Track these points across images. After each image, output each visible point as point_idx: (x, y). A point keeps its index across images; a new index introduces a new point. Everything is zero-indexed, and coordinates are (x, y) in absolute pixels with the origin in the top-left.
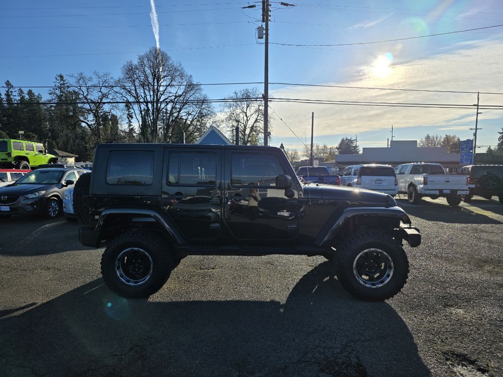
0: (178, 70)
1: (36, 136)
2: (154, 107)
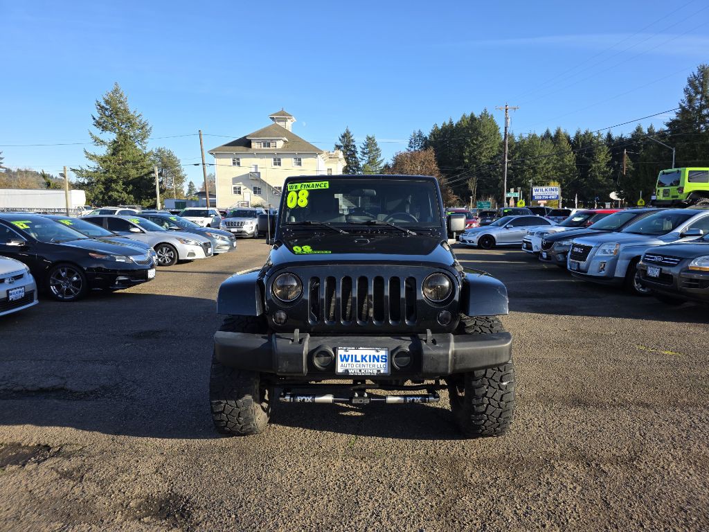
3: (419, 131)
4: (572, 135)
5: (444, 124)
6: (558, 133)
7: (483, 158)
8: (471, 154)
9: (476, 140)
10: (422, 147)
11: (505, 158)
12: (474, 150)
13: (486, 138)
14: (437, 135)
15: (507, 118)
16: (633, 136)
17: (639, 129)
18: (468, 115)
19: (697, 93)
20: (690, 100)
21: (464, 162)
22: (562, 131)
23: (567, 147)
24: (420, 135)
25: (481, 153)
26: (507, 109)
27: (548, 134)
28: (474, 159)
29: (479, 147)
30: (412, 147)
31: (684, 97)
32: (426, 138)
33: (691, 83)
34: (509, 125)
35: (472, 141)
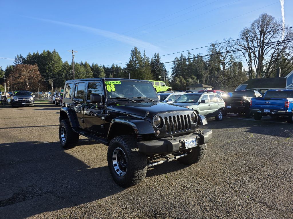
0: (279, 25)
1: (196, 78)
2: (260, 53)
3: (21, 55)
4: (91, 65)
5: (34, 53)
6: (86, 64)
7: (55, 71)
8: (49, 68)
9: (51, 62)
10: (22, 63)
11: (73, 72)
12: (50, 67)
13: (56, 62)
14: (31, 58)
15: (73, 56)
16: (111, 67)
17: (113, 65)
18: (46, 51)
19: (134, 56)
20: (133, 58)
21: (46, 72)
22: (87, 63)
23: (90, 69)
24: (21, 57)
25: (54, 69)
26: (73, 52)
27: (82, 64)
28: (50, 71)
29: (53, 65)
30: (17, 62)
31: (130, 56)
32: (24, 59)
33: (132, 52)
34: (74, 58)
35: (49, 62)
